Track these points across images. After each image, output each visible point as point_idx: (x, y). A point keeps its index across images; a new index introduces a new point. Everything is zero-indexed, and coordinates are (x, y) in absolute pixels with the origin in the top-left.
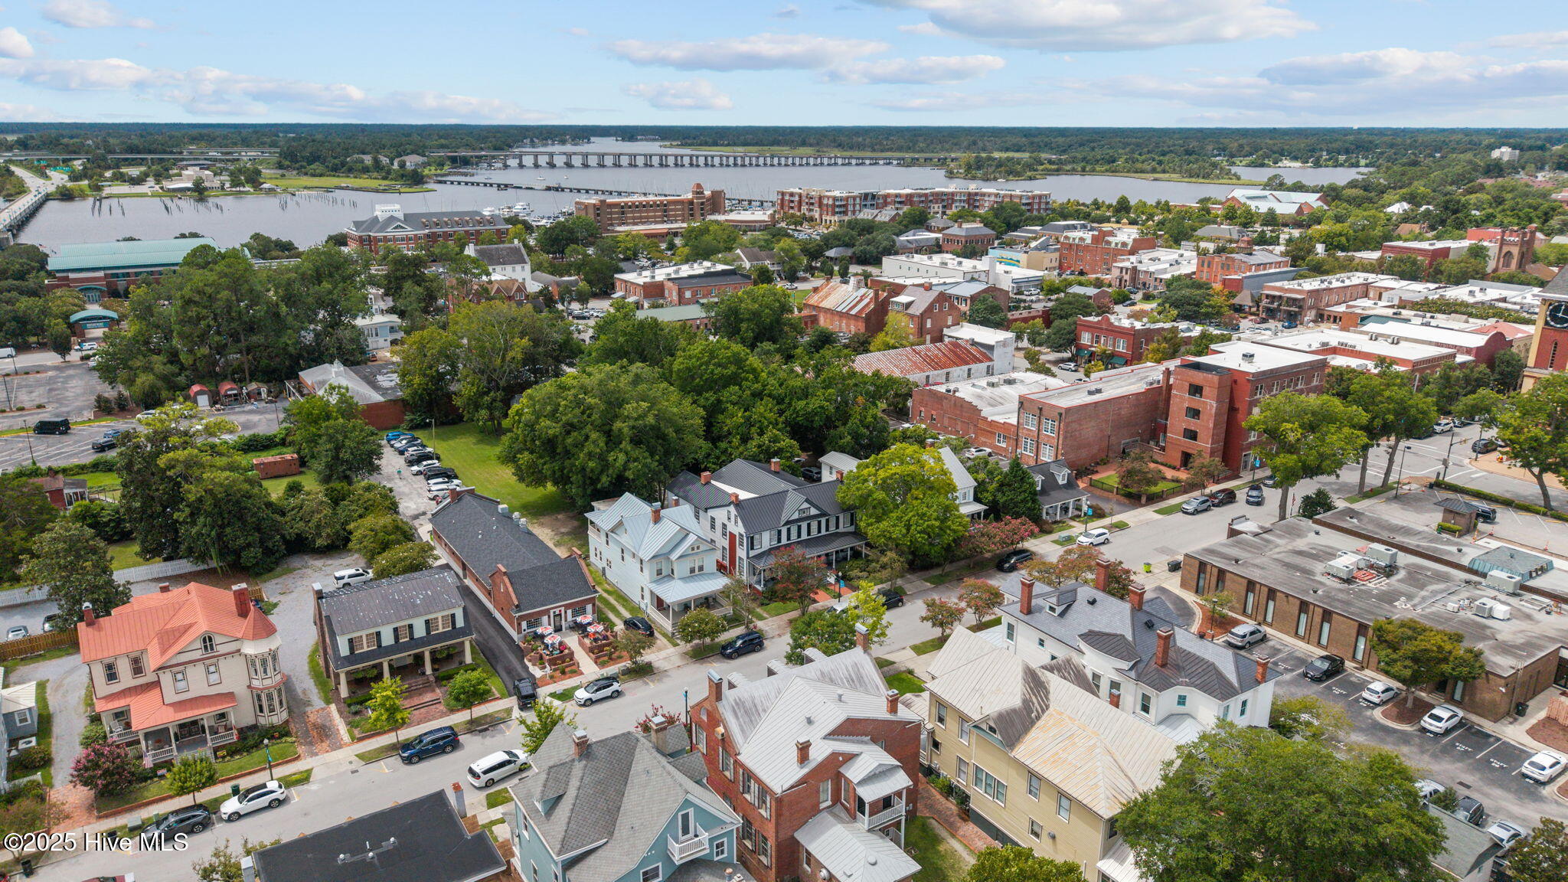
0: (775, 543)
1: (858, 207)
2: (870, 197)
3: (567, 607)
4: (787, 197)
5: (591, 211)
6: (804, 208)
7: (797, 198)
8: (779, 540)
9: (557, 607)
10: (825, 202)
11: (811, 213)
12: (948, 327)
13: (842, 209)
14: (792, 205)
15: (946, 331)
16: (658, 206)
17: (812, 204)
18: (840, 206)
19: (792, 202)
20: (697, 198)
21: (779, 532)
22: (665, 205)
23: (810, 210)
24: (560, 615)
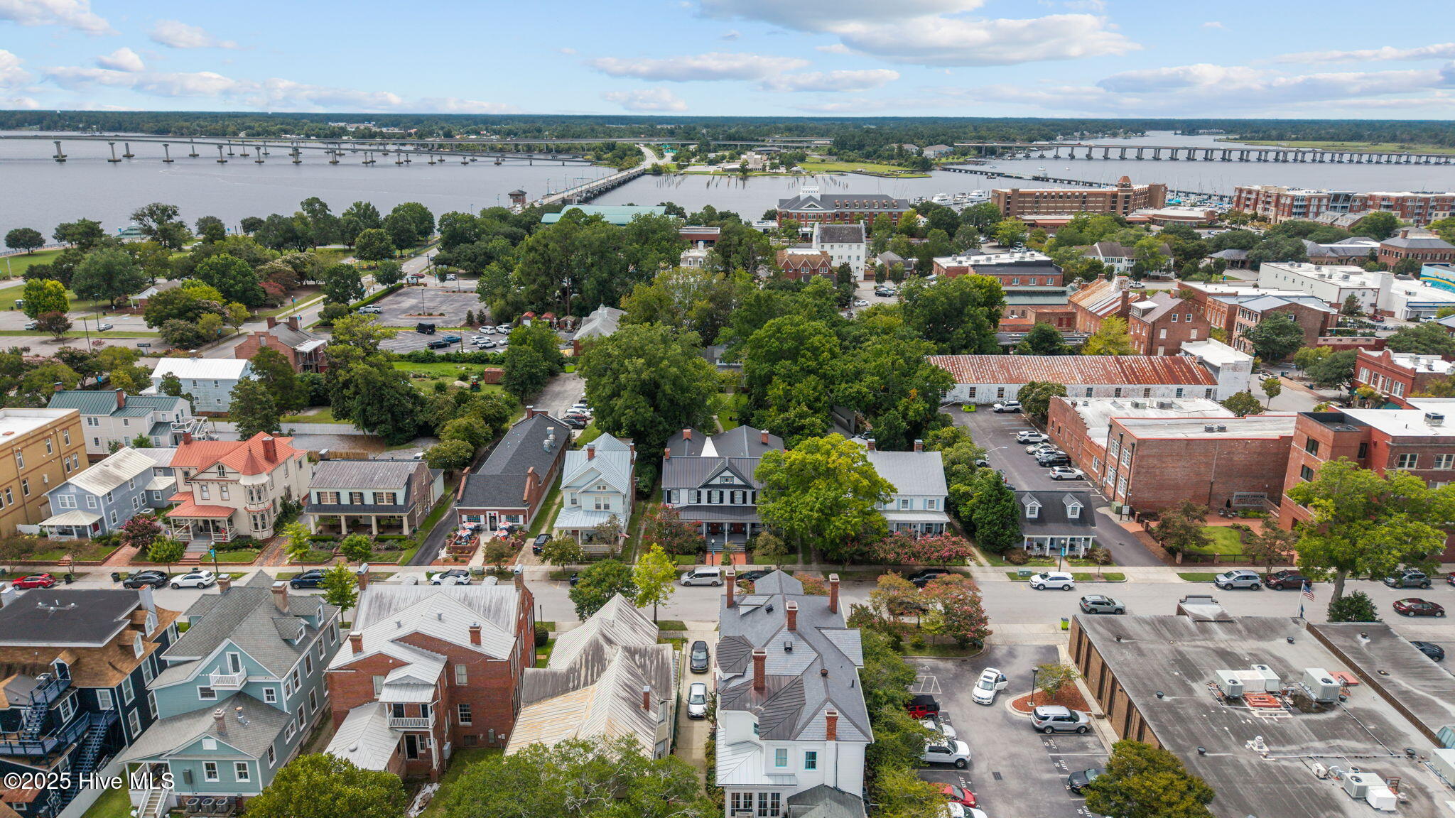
0: (694, 502)
1: (1323, 209)
2: (1341, 199)
3: (501, 512)
4: (1244, 195)
5: (1002, 199)
6: (1260, 206)
7: (1253, 196)
8: (699, 501)
9: (492, 510)
10: (1283, 201)
11: (1266, 213)
12: (1190, 341)
13: (1302, 210)
14: (1248, 203)
15: (1185, 346)
16: (1077, 197)
17: (1269, 203)
18: (1301, 207)
19: (1249, 199)
20: (1122, 191)
21: (699, 494)
22: (1085, 197)
23: (1265, 209)
24: (495, 518)
